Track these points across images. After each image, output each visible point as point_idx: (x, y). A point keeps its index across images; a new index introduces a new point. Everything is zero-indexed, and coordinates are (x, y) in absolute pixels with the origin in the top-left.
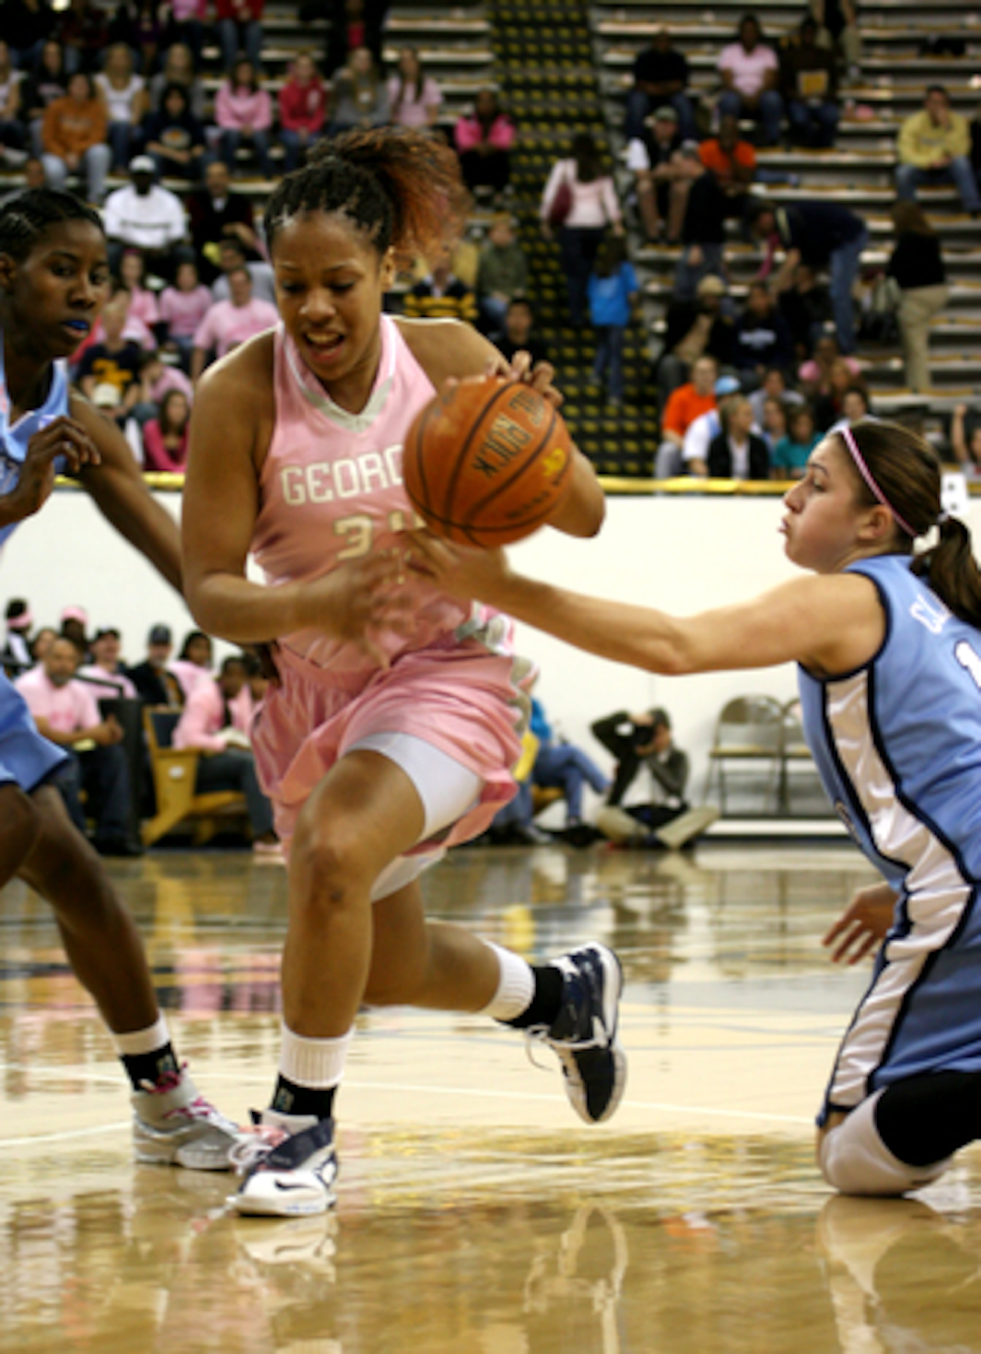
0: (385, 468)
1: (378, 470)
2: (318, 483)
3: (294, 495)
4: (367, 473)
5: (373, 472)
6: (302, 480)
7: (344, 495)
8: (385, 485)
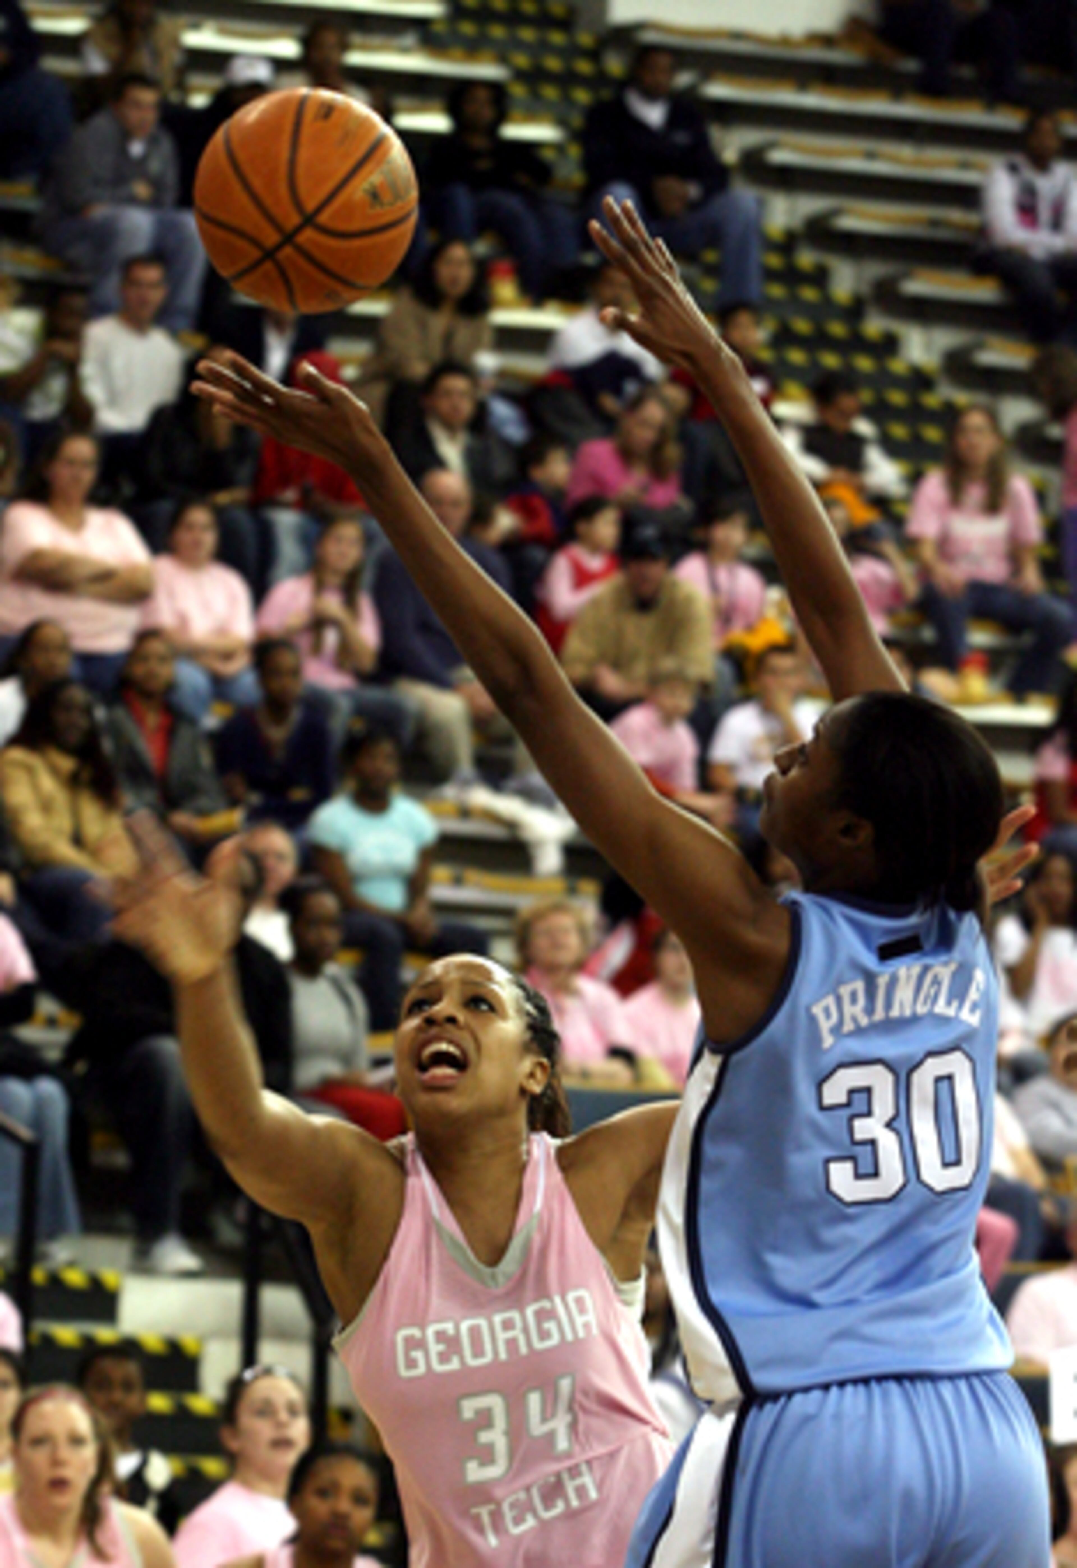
0: (526, 1330)
1: (517, 1333)
2: (441, 1347)
3: (411, 1364)
4: (502, 1336)
5: (510, 1334)
6: (421, 1344)
7: (472, 1362)
8: (523, 1349)
